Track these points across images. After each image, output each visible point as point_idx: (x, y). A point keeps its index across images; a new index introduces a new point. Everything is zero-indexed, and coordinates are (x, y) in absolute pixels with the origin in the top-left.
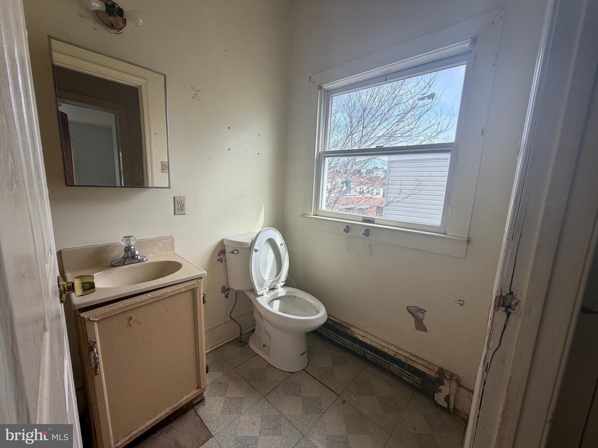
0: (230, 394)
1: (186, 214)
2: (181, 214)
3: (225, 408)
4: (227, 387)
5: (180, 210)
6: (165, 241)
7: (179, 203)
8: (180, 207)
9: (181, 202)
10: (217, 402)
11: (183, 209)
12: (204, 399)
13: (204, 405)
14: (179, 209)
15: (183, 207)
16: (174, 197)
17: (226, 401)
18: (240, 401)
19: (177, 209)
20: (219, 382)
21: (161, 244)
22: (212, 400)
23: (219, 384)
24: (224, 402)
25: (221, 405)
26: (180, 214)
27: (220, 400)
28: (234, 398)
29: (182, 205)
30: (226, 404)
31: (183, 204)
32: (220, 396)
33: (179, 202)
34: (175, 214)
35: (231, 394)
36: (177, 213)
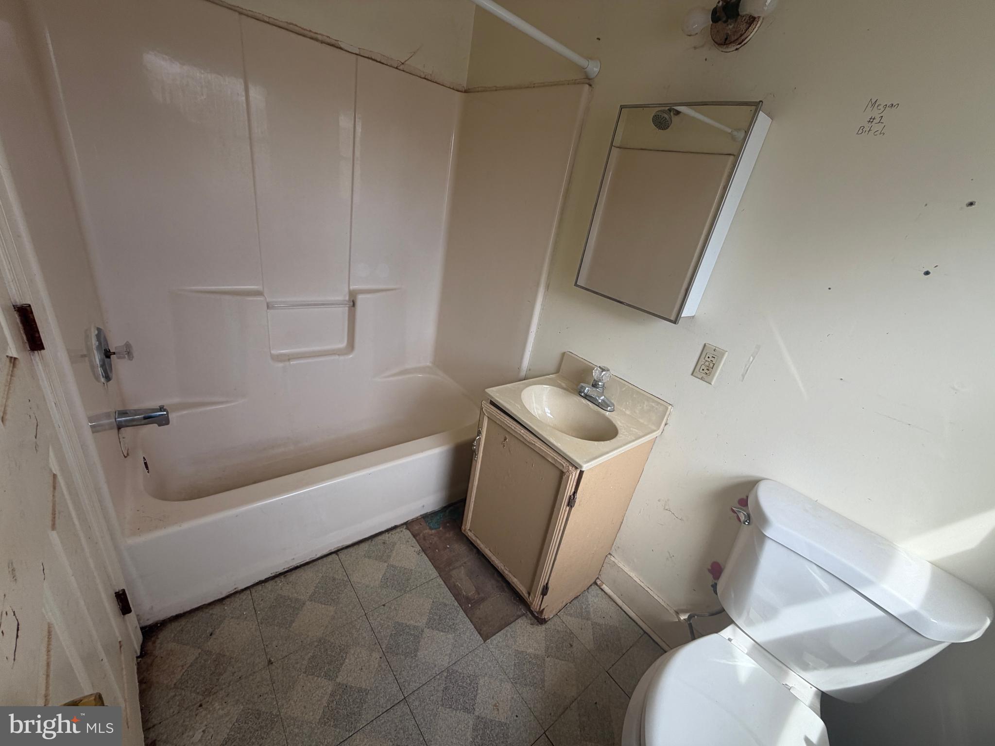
0: (551, 664)
1: (711, 384)
2: (702, 379)
3: (526, 657)
4: (564, 659)
5: (704, 372)
6: (653, 404)
7: (707, 359)
8: (706, 366)
9: (711, 359)
10: (535, 643)
11: (710, 373)
12: (541, 624)
13: (532, 624)
14: (703, 370)
15: (712, 368)
16: (705, 345)
17: (537, 658)
18: (536, 683)
19: (699, 368)
20: (574, 645)
21: (647, 406)
22: (540, 636)
23: (570, 644)
24: (535, 654)
25: (530, 651)
26: (700, 378)
27: (538, 648)
28: (543, 672)
29: (711, 365)
30: (531, 657)
31: (714, 364)
32: (547, 648)
33: (709, 357)
34: (692, 374)
35: (551, 666)
36: (697, 373)
